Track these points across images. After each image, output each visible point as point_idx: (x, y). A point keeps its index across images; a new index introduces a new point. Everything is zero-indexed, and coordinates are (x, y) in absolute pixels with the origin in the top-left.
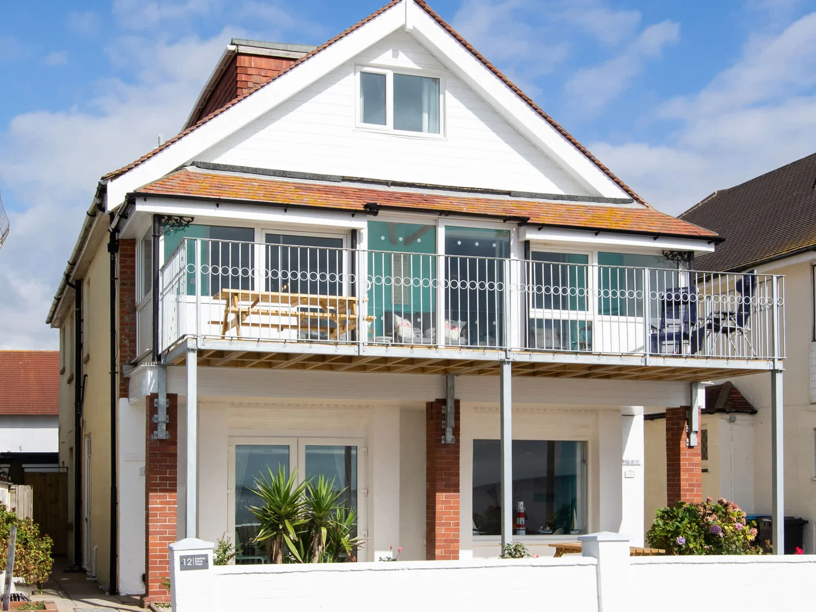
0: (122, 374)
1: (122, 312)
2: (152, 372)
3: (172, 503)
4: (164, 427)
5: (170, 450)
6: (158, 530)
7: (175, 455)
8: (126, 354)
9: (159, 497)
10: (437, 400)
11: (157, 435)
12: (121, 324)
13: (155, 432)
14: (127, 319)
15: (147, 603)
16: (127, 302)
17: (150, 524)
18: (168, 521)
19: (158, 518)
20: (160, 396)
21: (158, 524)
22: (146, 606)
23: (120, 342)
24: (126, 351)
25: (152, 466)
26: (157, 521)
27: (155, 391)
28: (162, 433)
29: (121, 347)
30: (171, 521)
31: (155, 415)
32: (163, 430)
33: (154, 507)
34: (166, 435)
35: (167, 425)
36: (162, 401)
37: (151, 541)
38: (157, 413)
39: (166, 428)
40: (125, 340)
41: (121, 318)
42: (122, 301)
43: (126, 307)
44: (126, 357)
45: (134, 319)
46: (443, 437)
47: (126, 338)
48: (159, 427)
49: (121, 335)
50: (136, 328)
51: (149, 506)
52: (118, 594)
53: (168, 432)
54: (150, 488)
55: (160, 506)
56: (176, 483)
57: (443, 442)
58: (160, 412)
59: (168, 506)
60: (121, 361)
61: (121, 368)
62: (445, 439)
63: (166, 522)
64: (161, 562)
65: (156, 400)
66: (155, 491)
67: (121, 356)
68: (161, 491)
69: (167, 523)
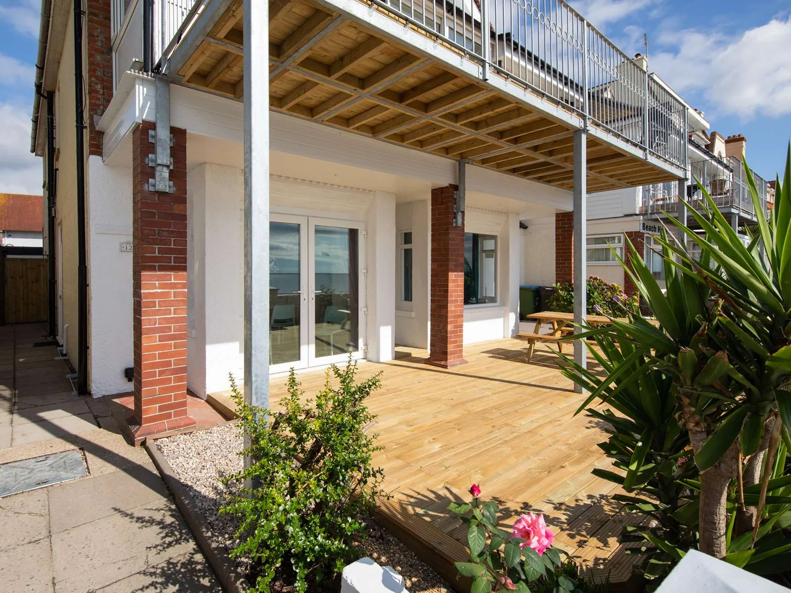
0: (92, 125)
1: (90, 48)
2: (145, 89)
3: (179, 286)
4: (166, 174)
5: (177, 209)
6: (157, 326)
7: (183, 218)
8: (98, 102)
9: (159, 278)
10: (450, 184)
11: (154, 186)
12: (91, 63)
13: (150, 180)
14: (98, 58)
15: (138, 439)
16: (100, 38)
17: (143, 318)
18: (172, 311)
19: (157, 308)
20: (159, 129)
21: (157, 317)
22: (138, 443)
23: (90, 86)
24: (99, 99)
25: (146, 231)
26: (156, 313)
27: (152, 119)
28: (162, 182)
29: (90, 93)
30: (178, 311)
31: (150, 156)
32: (164, 178)
33: (150, 293)
34: (170, 187)
35: (171, 173)
36: (163, 135)
37: (145, 343)
38: (153, 151)
39: (170, 176)
40: (97, 84)
41: (90, 56)
42: (90, 35)
43: (97, 44)
44: (100, 105)
45: (110, 61)
46: (454, 220)
47: (97, 82)
48: (157, 174)
49: (90, 77)
50: (112, 73)
51: (142, 291)
52: (90, 394)
53: (171, 183)
54: (141, 265)
55: (159, 291)
56: (186, 258)
57: (454, 225)
58: (159, 150)
59: (172, 291)
60: (91, 110)
61: (91, 118)
62: (456, 222)
63: (170, 314)
64: (161, 373)
65: (151, 132)
66: (153, 269)
67: (90, 103)
68: (161, 269)
69: (172, 316)
